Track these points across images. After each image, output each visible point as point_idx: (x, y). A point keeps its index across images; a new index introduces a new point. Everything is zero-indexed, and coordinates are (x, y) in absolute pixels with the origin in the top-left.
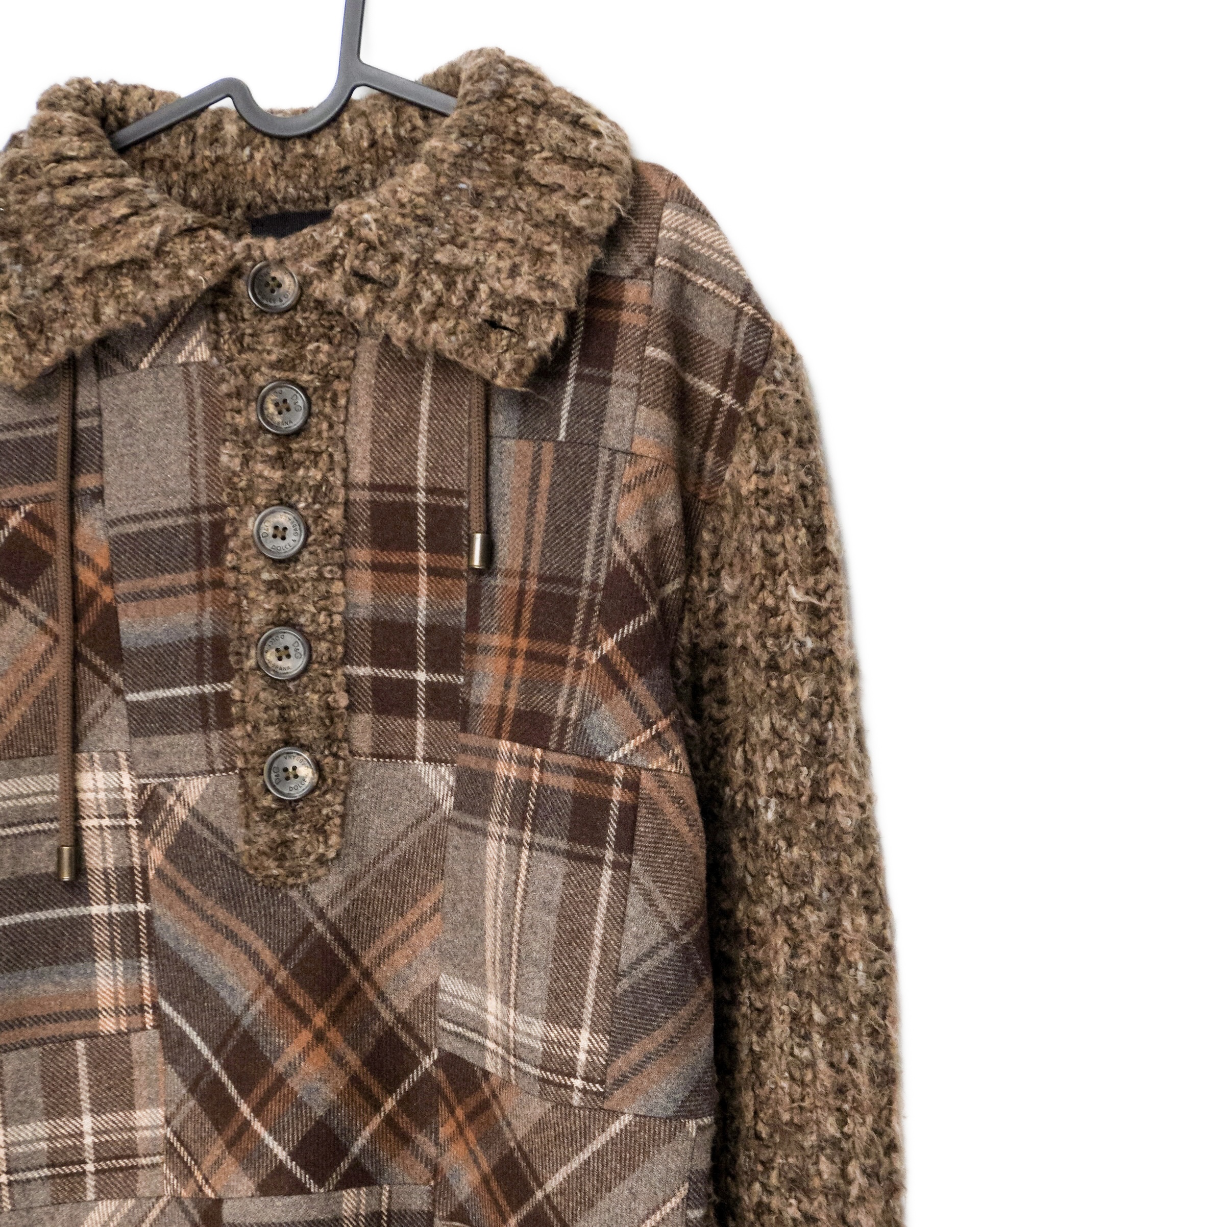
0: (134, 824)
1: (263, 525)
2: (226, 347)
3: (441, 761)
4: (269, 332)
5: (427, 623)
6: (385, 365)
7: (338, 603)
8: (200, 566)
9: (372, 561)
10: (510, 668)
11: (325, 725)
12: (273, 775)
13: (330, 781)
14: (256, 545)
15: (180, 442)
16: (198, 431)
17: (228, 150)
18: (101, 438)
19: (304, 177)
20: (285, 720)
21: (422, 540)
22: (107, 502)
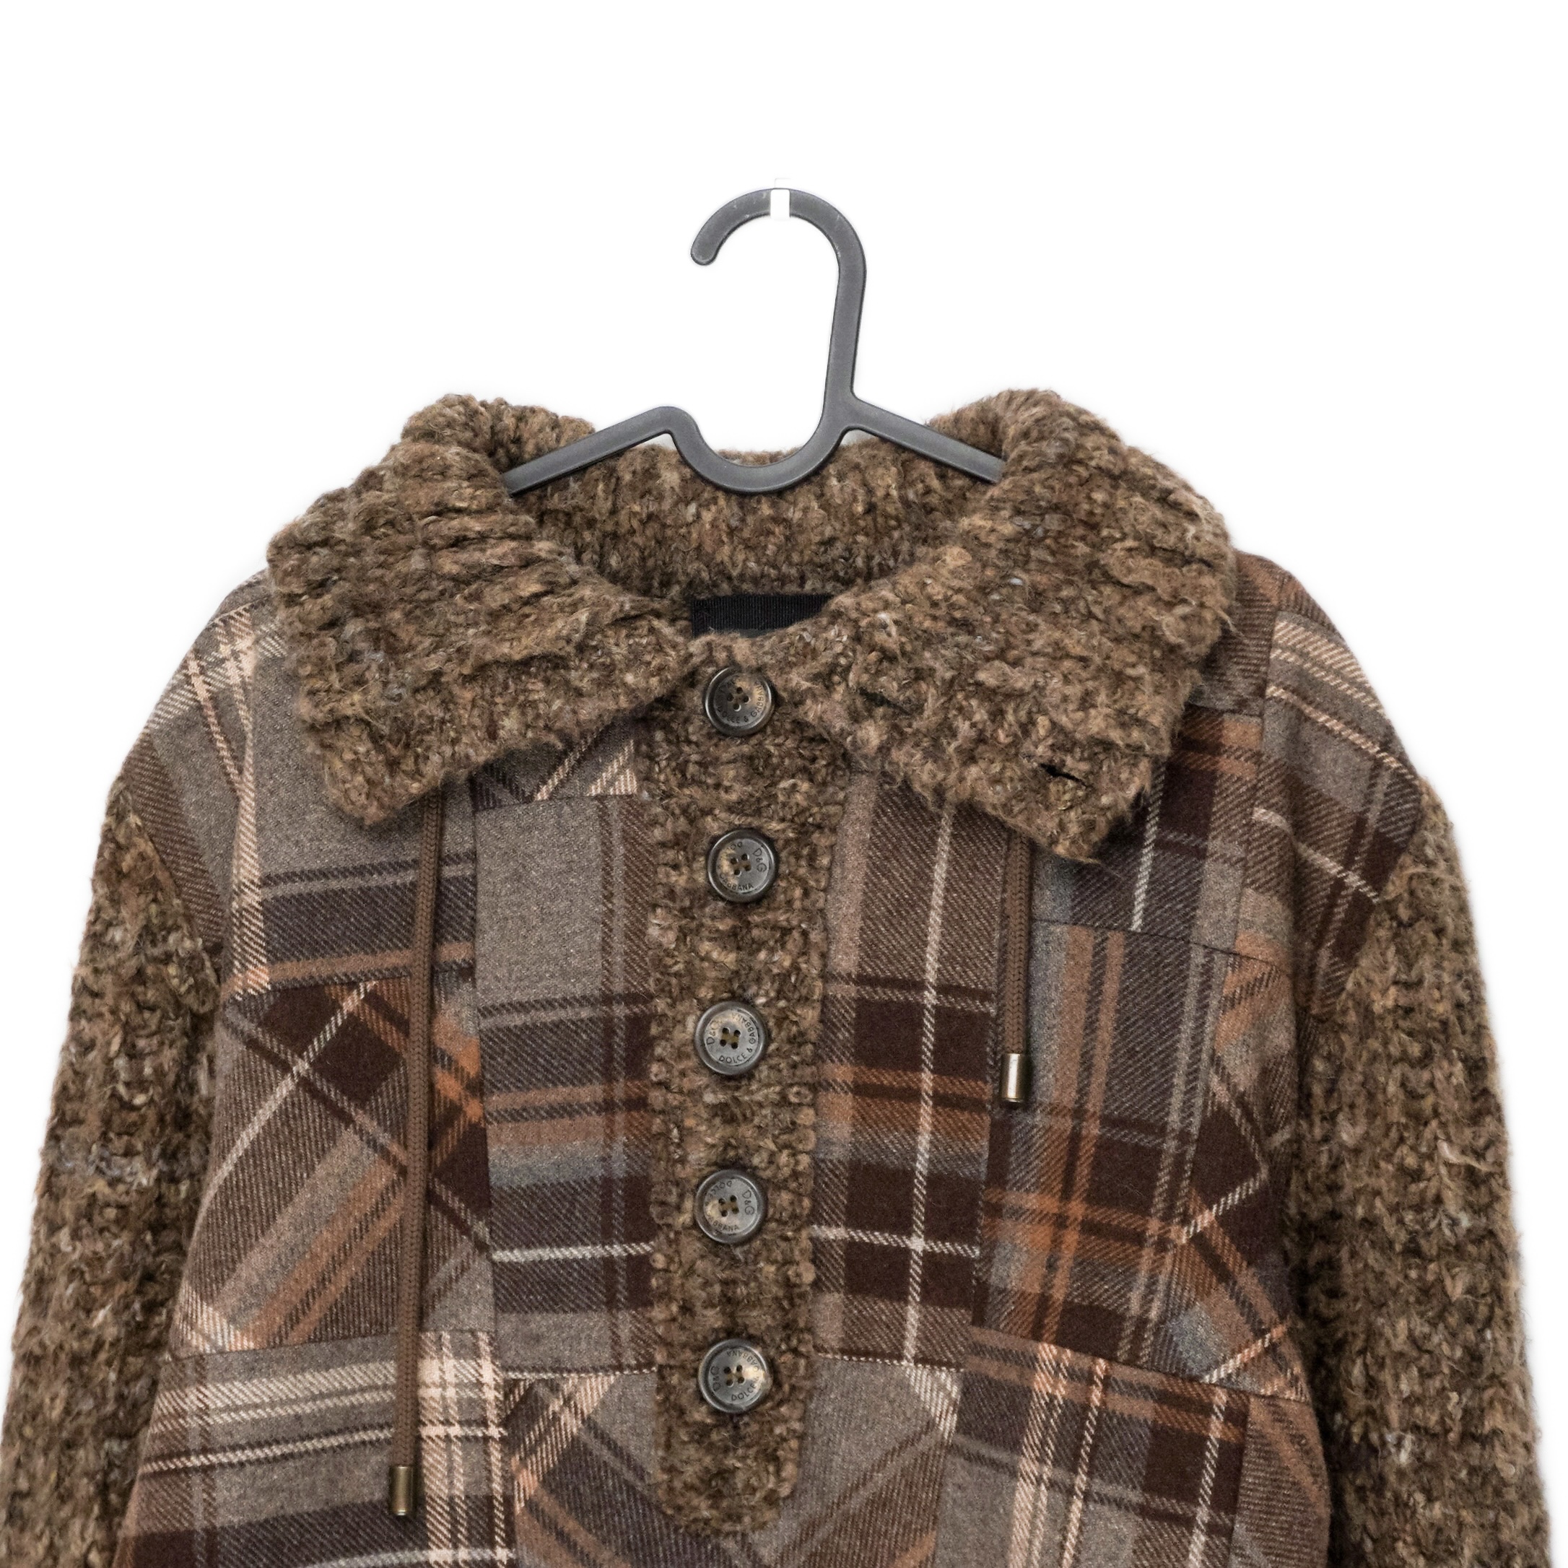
0: (497, 1436)
1: (709, 1027)
2: (662, 777)
3: (940, 1364)
4: (729, 762)
5: (930, 1172)
6: (885, 814)
7: (807, 1139)
8: (609, 1078)
9: (854, 1082)
10: (1056, 1242)
11: (783, 1309)
12: (710, 1378)
13: (786, 1388)
14: (697, 1055)
15: (589, 904)
16: (615, 891)
17: (666, 505)
18: (475, 894)
19: (771, 549)
20: (729, 1300)
21: (927, 1056)
22: (479, 982)
